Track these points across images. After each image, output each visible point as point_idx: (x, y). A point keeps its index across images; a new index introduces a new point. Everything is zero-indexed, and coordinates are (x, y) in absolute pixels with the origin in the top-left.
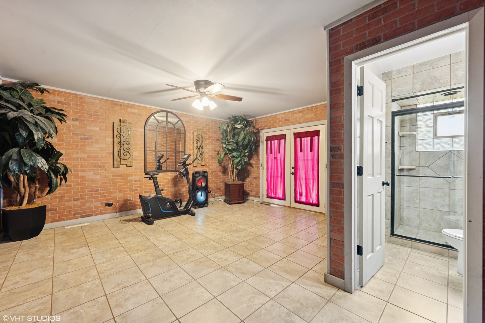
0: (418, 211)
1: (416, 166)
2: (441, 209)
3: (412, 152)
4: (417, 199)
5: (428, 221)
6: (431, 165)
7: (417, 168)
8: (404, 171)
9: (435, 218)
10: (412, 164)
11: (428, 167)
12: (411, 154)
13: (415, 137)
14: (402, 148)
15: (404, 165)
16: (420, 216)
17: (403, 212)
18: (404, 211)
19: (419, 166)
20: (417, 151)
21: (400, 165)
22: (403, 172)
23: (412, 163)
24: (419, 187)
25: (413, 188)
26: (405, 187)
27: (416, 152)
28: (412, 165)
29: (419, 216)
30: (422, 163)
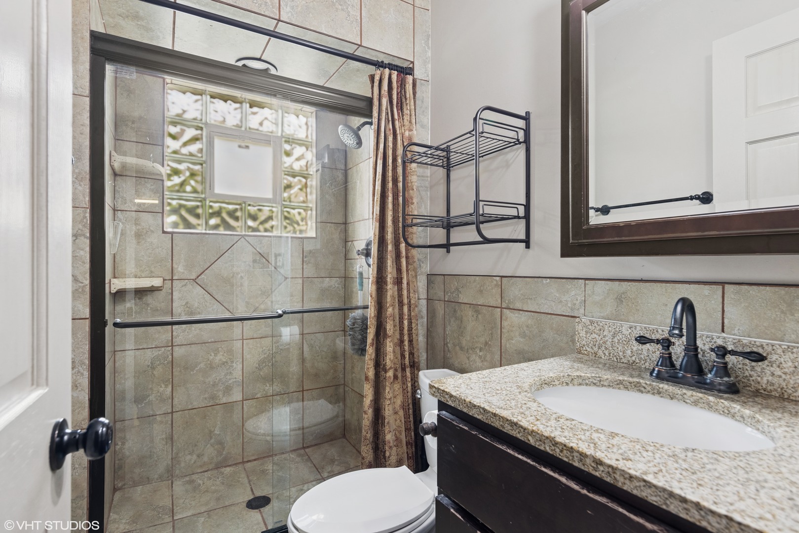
0: (170, 422)
1: (164, 280)
2: (224, 400)
3: (152, 232)
4: (166, 386)
5: (196, 445)
6: (202, 276)
7: (165, 286)
8: (128, 297)
9: (213, 430)
10: (152, 272)
11: (194, 280)
12: (149, 240)
13: (160, 182)
14: (119, 214)
15: (124, 276)
16: (175, 437)
17: (123, 444)
18: (128, 437)
19: (172, 280)
20: (165, 230)
21: (115, 277)
22: (124, 301)
23: (153, 269)
24: (172, 346)
25: (156, 353)
26: (130, 352)
27: (164, 232)
28: (151, 276)
29: (172, 439)
30: (180, 269)
